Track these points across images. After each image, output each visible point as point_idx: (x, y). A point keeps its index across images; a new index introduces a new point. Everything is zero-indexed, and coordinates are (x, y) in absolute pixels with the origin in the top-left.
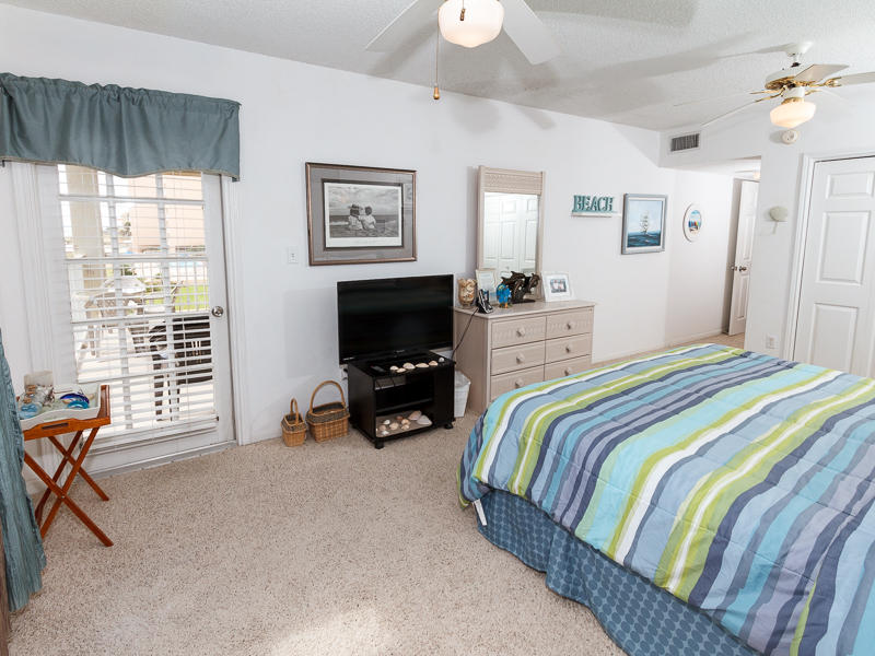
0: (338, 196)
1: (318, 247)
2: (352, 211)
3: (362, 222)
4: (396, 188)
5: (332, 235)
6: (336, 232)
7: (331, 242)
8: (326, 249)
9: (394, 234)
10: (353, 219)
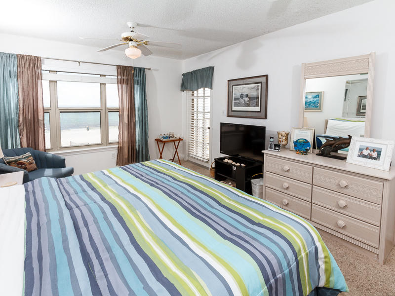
0: (237, 90)
1: (230, 109)
2: (241, 96)
3: (244, 100)
4: (258, 84)
5: (234, 106)
6: (236, 105)
7: (234, 108)
8: (232, 111)
9: (257, 105)
10: (241, 100)
